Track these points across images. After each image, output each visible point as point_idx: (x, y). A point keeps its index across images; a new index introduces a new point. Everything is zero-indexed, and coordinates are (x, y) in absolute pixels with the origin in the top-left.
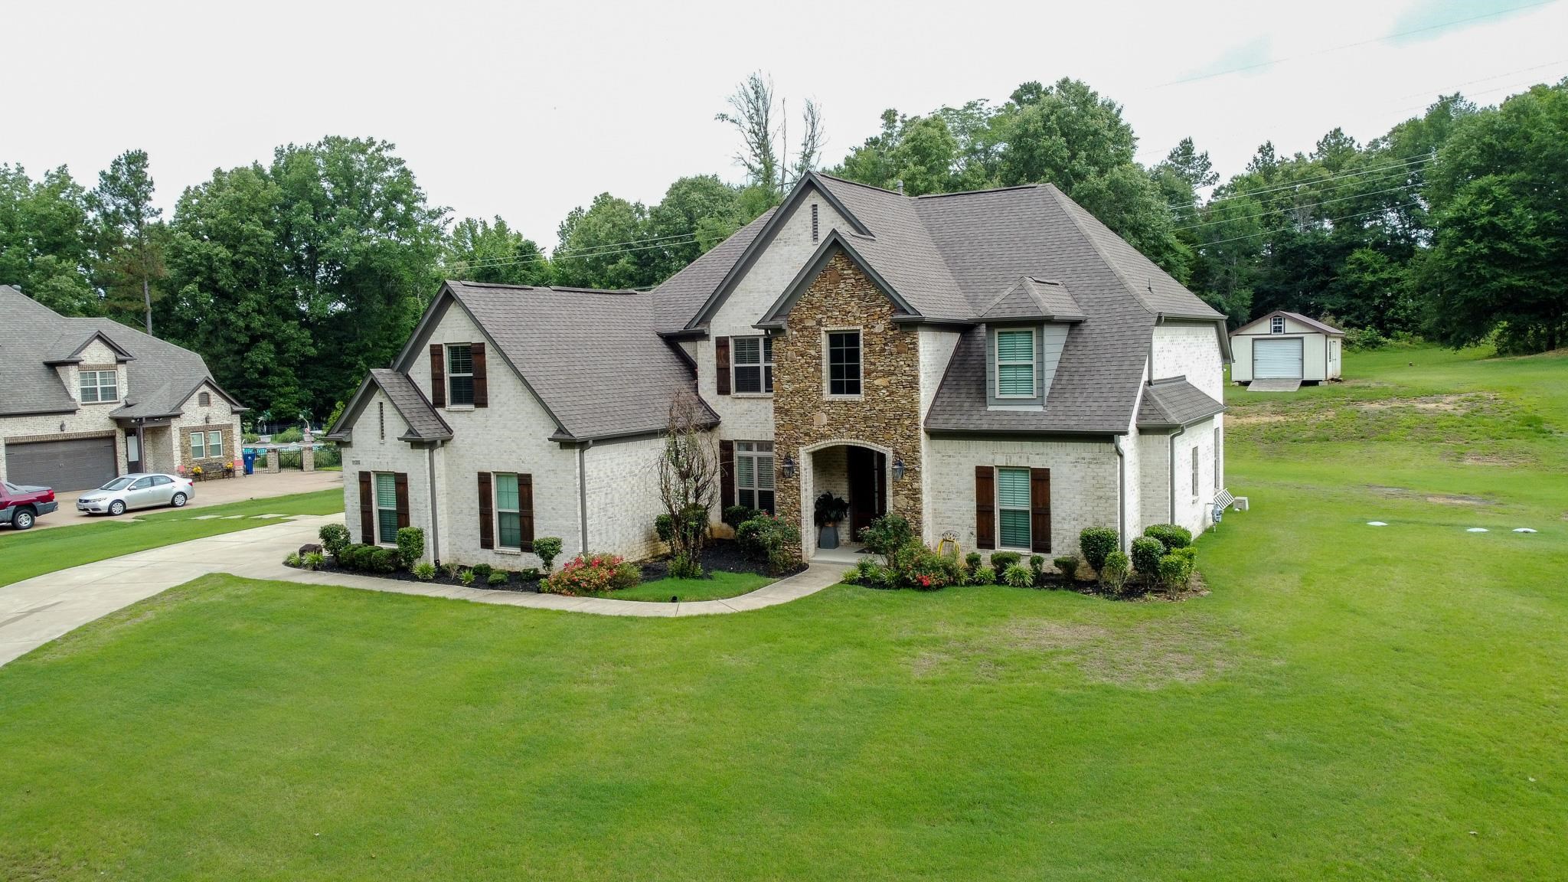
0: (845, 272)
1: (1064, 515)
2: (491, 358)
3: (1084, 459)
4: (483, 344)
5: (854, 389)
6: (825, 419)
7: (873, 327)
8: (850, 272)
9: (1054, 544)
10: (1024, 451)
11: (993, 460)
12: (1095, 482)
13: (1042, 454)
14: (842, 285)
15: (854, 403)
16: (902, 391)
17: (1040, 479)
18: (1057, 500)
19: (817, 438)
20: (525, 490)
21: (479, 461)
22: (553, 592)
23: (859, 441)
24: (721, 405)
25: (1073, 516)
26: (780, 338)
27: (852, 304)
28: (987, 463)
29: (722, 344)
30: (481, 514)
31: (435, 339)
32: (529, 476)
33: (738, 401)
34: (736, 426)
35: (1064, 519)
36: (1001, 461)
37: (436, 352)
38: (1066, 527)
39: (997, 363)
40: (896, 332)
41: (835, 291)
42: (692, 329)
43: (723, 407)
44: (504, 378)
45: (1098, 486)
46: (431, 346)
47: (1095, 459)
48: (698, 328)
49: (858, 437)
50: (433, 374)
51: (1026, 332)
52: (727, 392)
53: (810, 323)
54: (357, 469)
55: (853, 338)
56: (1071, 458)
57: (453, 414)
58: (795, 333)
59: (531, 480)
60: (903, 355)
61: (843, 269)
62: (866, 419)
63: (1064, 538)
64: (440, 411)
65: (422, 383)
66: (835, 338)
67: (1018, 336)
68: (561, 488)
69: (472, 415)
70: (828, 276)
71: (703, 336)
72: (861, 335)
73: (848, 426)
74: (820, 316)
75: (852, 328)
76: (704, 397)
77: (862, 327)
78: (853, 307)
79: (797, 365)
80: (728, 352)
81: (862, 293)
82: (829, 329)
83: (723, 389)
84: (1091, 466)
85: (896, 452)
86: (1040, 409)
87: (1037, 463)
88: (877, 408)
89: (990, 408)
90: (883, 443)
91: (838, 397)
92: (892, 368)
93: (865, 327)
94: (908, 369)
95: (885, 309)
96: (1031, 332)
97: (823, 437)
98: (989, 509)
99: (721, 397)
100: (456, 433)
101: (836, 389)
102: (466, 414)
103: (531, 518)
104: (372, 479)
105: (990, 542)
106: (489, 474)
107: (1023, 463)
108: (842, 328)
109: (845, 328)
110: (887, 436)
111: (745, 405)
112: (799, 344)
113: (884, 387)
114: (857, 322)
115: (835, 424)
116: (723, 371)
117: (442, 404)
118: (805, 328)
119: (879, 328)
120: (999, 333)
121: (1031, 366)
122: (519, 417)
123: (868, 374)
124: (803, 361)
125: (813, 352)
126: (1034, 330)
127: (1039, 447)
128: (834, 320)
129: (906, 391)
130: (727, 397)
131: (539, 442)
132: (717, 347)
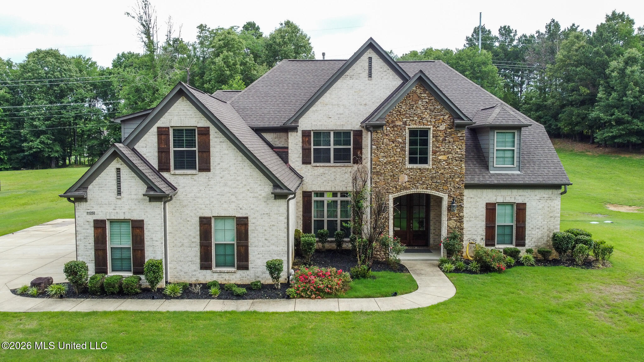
0: (422, 95)
1: (532, 226)
2: (216, 138)
3: (544, 197)
4: (209, 128)
5: (424, 161)
6: (406, 178)
7: (438, 127)
8: (426, 95)
9: (527, 242)
10: (513, 194)
11: (496, 199)
12: (548, 209)
13: (523, 196)
14: (420, 103)
15: (425, 169)
16: (455, 163)
17: (521, 209)
18: (529, 219)
19: (401, 189)
20: (243, 228)
21: (201, 209)
22: (302, 297)
23: (428, 191)
24: (305, 170)
25: (537, 227)
26: (379, 132)
27: (426, 113)
28: (492, 200)
29: (306, 134)
30: (202, 245)
31: (163, 122)
32: (247, 218)
33: (316, 168)
34: (314, 183)
35: (532, 228)
36: (500, 200)
37: (162, 133)
38: (533, 232)
39: (495, 148)
40: (452, 130)
41: (415, 105)
42: (289, 124)
43: (305, 172)
44: (226, 152)
45: (551, 211)
46: (158, 128)
47: (549, 198)
48: (293, 124)
49: (427, 188)
50: (159, 148)
51: (513, 133)
52: (310, 163)
53: (399, 123)
54: (91, 218)
55: (425, 133)
56: (538, 198)
57: (177, 176)
58: (388, 128)
59: (248, 221)
60: (457, 143)
61: (421, 94)
62: (432, 178)
63: (532, 238)
64: (165, 175)
65: (148, 155)
66: (413, 133)
67: (507, 135)
68: (273, 225)
69: (195, 177)
70: (411, 97)
71: (295, 129)
72: (431, 131)
73: (421, 182)
74: (405, 119)
75: (426, 127)
76: (292, 165)
77: (432, 127)
78: (426, 116)
79: (390, 147)
80: (310, 139)
81: (432, 108)
82: (411, 127)
83: (306, 161)
84: (547, 201)
85: (450, 196)
86: (519, 172)
87: (519, 200)
88: (440, 172)
89: (491, 172)
90: (443, 191)
91: (415, 166)
92: (450, 150)
93: (434, 126)
94: (459, 150)
95: (446, 117)
96: (514, 133)
97: (405, 188)
98: (493, 225)
99: (304, 166)
100: (180, 190)
101: (412, 161)
102: (190, 176)
103: (247, 247)
104: (107, 225)
105: (493, 243)
106: (210, 218)
107: (512, 200)
108: (420, 127)
109: (422, 127)
110: (445, 188)
111: (321, 170)
112: (391, 135)
113: (444, 160)
114: (429, 123)
115: (413, 181)
116: (307, 151)
117: (168, 170)
118: (396, 126)
119: (442, 127)
120: (497, 133)
121: (513, 150)
122: (239, 178)
123: (434, 153)
124: (393, 145)
125: (400, 140)
126: (516, 132)
127: (521, 192)
128: (414, 122)
129: (457, 162)
130: (309, 166)
131: (256, 195)
132: (303, 136)
